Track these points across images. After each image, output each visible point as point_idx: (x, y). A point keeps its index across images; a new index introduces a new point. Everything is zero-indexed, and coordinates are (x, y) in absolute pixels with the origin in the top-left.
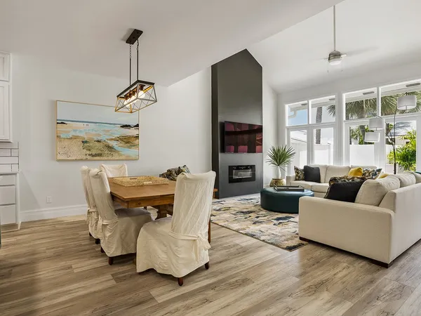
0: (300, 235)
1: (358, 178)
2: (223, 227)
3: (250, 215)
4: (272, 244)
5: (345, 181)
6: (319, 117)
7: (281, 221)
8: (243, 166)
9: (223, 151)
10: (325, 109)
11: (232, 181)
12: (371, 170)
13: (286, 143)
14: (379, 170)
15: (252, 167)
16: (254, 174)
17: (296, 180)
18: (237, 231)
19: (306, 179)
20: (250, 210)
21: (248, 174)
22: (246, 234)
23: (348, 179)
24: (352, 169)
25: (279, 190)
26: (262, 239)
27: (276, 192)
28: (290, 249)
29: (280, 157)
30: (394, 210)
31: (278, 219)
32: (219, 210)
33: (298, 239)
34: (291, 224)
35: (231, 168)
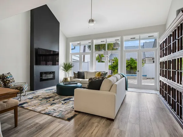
0: (75, 109)
1: (101, 78)
2: (31, 110)
3: (50, 99)
4: (59, 118)
5: (95, 79)
6: (84, 50)
7: (66, 101)
8: (49, 72)
9: (37, 64)
10: (87, 47)
11: (42, 80)
12: (104, 73)
13: (70, 61)
14: (107, 73)
15: (53, 73)
16: (54, 76)
17: (74, 78)
18: (40, 112)
19: (78, 78)
20: (50, 96)
21: (51, 76)
22: (45, 114)
23: (97, 79)
24: (97, 73)
25: (66, 84)
26: (54, 115)
27: (64, 85)
28: (69, 119)
29: (67, 67)
30: (116, 93)
31: (65, 100)
32: (32, 98)
33: (73, 112)
34: (71, 102)
35: (41, 74)
